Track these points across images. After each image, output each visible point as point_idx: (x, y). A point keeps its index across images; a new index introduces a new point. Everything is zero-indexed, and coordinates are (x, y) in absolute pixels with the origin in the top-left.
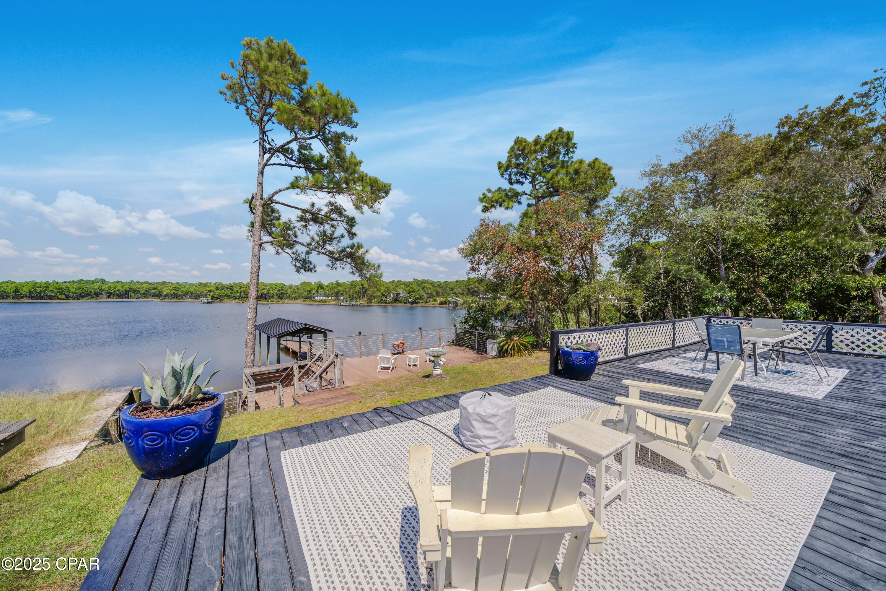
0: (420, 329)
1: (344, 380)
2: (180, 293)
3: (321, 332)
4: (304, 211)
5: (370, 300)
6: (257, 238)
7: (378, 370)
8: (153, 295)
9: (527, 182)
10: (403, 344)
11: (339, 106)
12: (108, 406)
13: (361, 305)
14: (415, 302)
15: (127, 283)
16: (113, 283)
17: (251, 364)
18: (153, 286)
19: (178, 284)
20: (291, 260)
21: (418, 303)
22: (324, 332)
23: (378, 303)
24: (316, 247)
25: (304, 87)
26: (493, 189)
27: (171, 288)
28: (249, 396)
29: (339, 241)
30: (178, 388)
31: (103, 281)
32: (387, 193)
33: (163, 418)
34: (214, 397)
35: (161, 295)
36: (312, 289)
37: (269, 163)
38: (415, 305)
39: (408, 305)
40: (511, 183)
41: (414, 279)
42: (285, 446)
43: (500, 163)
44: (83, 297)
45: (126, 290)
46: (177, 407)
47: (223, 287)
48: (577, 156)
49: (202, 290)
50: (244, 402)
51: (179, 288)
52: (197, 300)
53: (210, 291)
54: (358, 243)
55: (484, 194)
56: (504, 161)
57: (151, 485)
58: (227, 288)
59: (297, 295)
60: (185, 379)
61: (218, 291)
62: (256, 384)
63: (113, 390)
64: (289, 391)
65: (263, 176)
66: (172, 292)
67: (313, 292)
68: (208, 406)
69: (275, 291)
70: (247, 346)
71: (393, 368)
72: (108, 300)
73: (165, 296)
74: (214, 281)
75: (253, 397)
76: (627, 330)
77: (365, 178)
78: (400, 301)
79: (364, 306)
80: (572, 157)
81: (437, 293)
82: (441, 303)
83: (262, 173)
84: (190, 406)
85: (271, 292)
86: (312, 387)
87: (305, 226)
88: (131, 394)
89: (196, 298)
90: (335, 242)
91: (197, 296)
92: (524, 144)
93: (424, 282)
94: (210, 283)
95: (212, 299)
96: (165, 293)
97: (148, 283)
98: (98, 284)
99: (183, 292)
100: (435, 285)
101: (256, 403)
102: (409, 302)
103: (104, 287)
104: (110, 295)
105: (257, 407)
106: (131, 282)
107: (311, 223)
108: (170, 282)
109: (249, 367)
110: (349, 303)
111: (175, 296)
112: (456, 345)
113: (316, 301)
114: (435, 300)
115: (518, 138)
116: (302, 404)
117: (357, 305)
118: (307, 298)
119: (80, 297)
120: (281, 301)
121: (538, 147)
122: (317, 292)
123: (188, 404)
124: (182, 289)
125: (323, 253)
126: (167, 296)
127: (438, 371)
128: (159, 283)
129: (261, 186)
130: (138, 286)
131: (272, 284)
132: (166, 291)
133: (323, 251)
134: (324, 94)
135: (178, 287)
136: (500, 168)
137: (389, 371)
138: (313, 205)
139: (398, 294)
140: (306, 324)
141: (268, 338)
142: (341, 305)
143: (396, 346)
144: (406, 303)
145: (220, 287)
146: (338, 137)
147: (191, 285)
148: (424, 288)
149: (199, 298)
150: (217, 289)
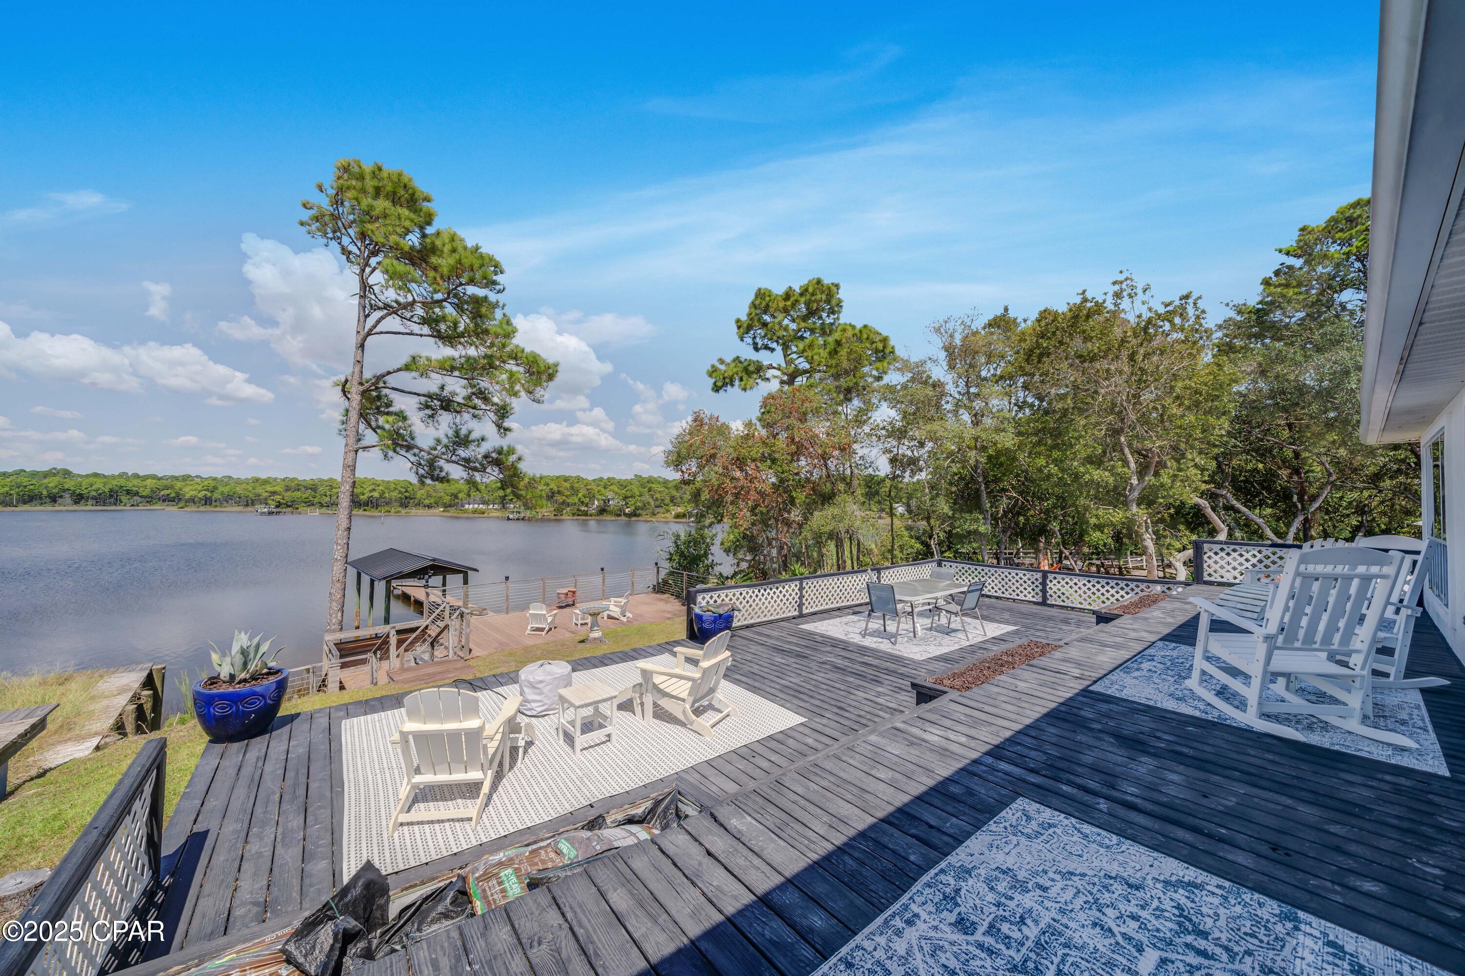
0: (602, 569)
1: (471, 646)
2: (216, 495)
3: (459, 572)
4: (429, 396)
5: (559, 511)
6: (352, 434)
7: (528, 632)
8: (166, 499)
9: (779, 349)
10: (574, 592)
11: (476, 266)
12: (121, 691)
13: (544, 520)
14: (634, 514)
15: (113, 477)
16: (87, 476)
17: (337, 627)
18: (165, 482)
19: (215, 479)
20: (410, 465)
21: (639, 515)
22: (464, 572)
23: (574, 515)
24: (443, 454)
25: (429, 230)
26: (728, 359)
27: (200, 488)
28: (330, 674)
29: (478, 446)
30: (245, 664)
31: (67, 473)
32: (551, 377)
33: (231, 690)
34: (278, 672)
35: (180, 500)
36: (460, 492)
37: (375, 331)
38: (634, 519)
39: (623, 518)
40: (756, 349)
41: (636, 476)
42: (348, 715)
43: (738, 321)
44: (25, 503)
45: (111, 490)
46: (245, 681)
47: (299, 486)
48: (845, 318)
49: (260, 490)
50: (324, 681)
51: (215, 488)
52: (249, 509)
53: (274, 493)
54: (509, 447)
55: (713, 366)
56: (744, 318)
57: (219, 747)
58: (306, 488)
59: (432, 501)
60: (252, 656)
61: (289, 493)
62: (341, 657)
63: (121, 669)
64: (385, 664)
65: (363, 351)
66: (201, 495)
67: (461, 495)
68: (273, 679)
69: (395, 494)
70: (331, 601)
71: (550, 629)
72: (75, 507)
73: (187, 501)
74: (281, 475)
75: (335, 675)
76: (801, 584)
77: (519, 355)
78: (611, 513)
79: (549, 520)
80: (838, 318)
81: (672, 499)
82: (678, 516)
83: (362, 346)
84: (257, 679)
85: (387, 495)
86: (422, 659)
87: (432, 416)
88: (150, 677)
89: (247, 505)
90: (472, 447)
91: (249, 502)
92: (768, 299)
93: (650, 480)
94: (275, 479)
95: (277, 507)
96: (188, 496)
97: (154, 477)
98: (57, 479)
99: (222, 493)
100: (670, 485)
101: (341, 682)
102: (625, 515)
103: (69, 484)
104: (79, 498)
105: (342, 688)
106: (123, 475)
107: (441, 412)
108: (197, 477)
109: (334, 631)
110: (522, 515)
111: (207, 501)
112: (658, 592)
113: (466, 511)
114: (668, 511)
115: (760, 289)
116: (398, 681)
117: (537, 520)
118: (450, 506)
119: (18, 502)
120: (403, 511)
121: (789, 303)
122: (469, 495)
123: (254, 678)
124: (221, 489)
125: (453, 462)
126: (192, 500)
127: (596, 634)
128: (176, 478)
129: (359, 366)
130: (136, 482)
131: (388, 482)
132: (189, 492)
133: (454, 458)
134: (454, 251)
135: (213, 485)
136: (739, 327)
137: (544, 633)
138: (442, 388)
139: (606, 501)
140: (434, 560)
141: (372, 582)
142: (508, 519)
143: (562, 596)
144: (620, 515)
145: (292, 485)
146: (478, 302)
147: (239, 482)
148: (650, 490)
149: (253, 504)
150: (287, 490)
